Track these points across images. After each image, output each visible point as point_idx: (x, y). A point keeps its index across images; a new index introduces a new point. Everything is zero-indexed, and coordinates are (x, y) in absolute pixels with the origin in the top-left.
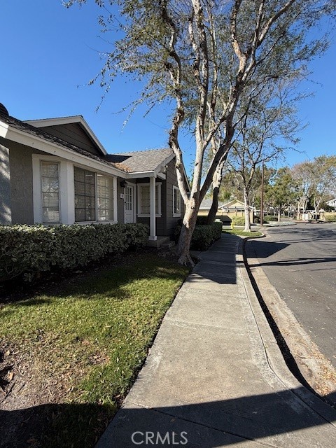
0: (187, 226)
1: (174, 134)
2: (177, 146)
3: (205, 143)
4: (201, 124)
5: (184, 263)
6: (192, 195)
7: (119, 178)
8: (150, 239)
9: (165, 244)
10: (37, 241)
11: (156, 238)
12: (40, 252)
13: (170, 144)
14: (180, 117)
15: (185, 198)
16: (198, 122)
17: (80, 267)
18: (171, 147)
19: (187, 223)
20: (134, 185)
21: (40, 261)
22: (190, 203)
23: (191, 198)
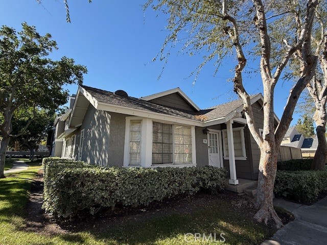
0: (265, 173)
1: (238, 81)
2: (243, 91)
3: (273, 80)
4: (266, 64)
5: (263, 221)
6: (264, 138)
7: (196, 127)
8: (231, 182)
9: (249, 191)
10: (103, 181)
11: (237, 182)
12: (103, 190)
13: (236, 91)
14: (241, 64)
15: (258, 141)
16: (262, 63)
17: (143, 206)
18: (237, 93)
19: (264, 169)
20: (220, 131)
21: (103, 197)
22: (264, 147)
23: (264, 140)
